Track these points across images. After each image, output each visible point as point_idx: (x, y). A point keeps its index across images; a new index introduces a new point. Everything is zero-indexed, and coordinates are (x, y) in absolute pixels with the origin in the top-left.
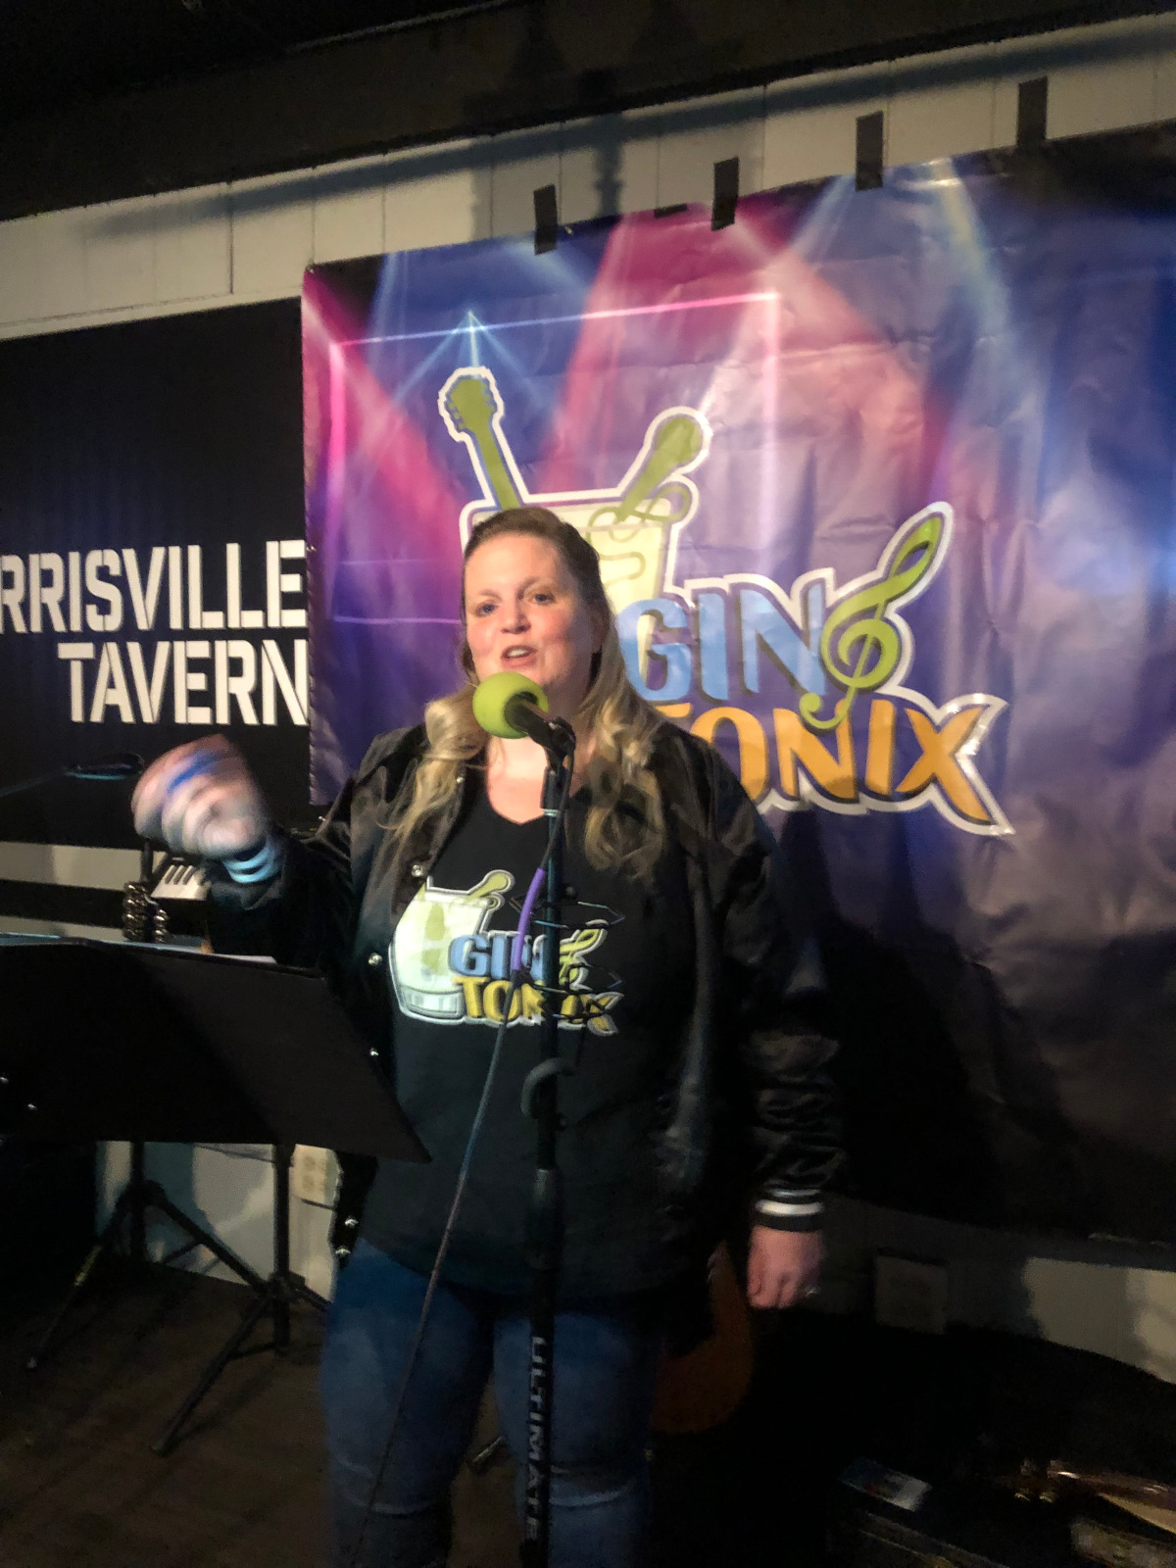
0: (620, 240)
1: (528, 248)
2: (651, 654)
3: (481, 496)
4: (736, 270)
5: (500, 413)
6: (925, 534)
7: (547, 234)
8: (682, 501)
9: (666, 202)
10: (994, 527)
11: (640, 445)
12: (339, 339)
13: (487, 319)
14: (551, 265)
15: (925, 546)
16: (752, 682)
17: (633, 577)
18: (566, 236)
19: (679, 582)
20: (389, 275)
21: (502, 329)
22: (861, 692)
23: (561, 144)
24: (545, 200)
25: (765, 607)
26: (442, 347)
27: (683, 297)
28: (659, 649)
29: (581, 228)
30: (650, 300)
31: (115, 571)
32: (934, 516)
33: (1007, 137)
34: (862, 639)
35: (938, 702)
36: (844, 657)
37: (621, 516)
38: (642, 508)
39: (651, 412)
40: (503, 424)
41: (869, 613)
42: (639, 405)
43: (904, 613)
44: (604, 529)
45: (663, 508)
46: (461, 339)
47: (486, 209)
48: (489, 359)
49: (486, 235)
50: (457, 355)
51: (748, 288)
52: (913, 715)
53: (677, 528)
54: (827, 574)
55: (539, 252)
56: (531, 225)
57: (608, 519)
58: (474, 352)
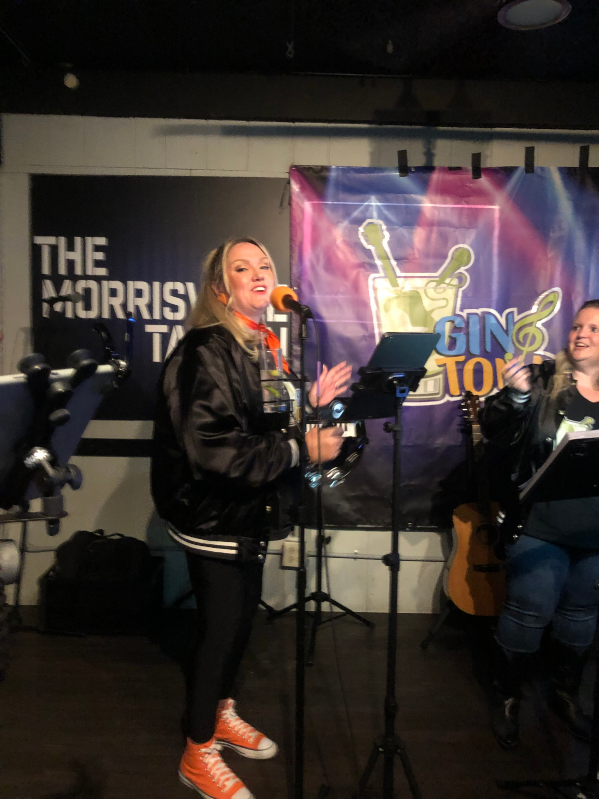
0: (435, 176)
1: (397, 174)
2: (450, 337)
3: (378, 272)
4: (483, 195)
5: (387, 239)
6: (551, 298)
7: (404, 169)
8: (462, 280)
9: (454, 165)
11: (446, 258)
12: (309, 200)
13: (381, 200)
14: (406, 181)
15: (551, 302)
16: (489, 349)
17: (443, 307)
18: (412, 171)
19: (462, 310)
20: (333, 175)
21: (386, 205)
22: (528, 352)
23: (411, 135)
24: (403, 155)
25: (493, 321)
26: (360, 209)
27: (466, 203)
28: (454, 335)
29: (418, 169)
31: (182, 292)
32: (554, 292)
34: (528, 334)
37: (439, 283)
40: (388, 243)
41: (531, 324)
43: (544, 325)
44: (431, 289)
46: (369, 207)
47: (375, 154)
48: (382, 217)
49: (376, 165)
50: (367, 213)
53: (461, 290)
54: (516, 310)
55: (401, 176)
56: (397, 165)
57: (433, 284)
58: (375, 214)
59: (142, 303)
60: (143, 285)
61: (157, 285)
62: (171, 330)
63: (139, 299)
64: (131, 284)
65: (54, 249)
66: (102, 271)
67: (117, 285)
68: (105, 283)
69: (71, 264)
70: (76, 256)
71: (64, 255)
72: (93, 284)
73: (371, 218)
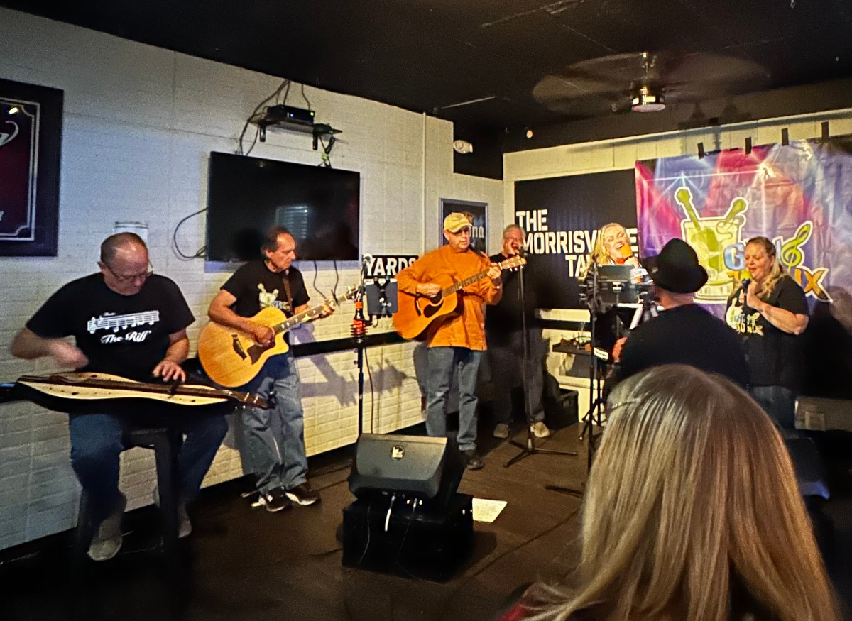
0: (721, 155)
1: (697, 157)
2: (735, 258)
3: (686, 218)
4: (752, 164)
5: (692, 198)
6: (805, 228)
7: (701, 154)
8: (741, 220)
9: (733, 147)
10: (823, 227)
11: (729, 206)
12: (646, 179)
13: (687, 174)
14: (703, 162)
15: (805, 232)
17: (729, 238)
18: (707, 155)
19: (742, 239)
20: (659, 164)
21: (691, 177)
22: (792, 267)
23: (704, 132)
24: (700, 146)
26: (675, 182)
27: (739, 171)
28: (738, 256)
29: (710, 153)
30: (730, 171)
31: (582, 237)
32: (807, 225)
33: (819, 135)
34: (791, 254)
35: (812, 270)
36: (787, 258)
37: (725, 223)
38: (731, 221)
39: (732, 198)
40: (692, 200)
41: (793, 247)
42: (728, 197)
43: (801, 247)
44: (721, 227)
45: (737, 221)
46: (680, 180)
47: (684, 148)
48: (688, 184)
49: (684, 154)
50: (679, 184)
51: (756, 169)
52: (805, 273)
53: (741, 227)
54: (781, 238)
55: (700, 158)
56: (697, 152)
57: (722, 224)
58: (684, 183)
59: (564, 243)
60: (564, 234)
61: (570, 233)
62: (577, 258)
63: (562, 242)
64: (558, 233)
65: (524, 218)
66: (545, 228)
67: (552, 234)
68: (547, 234)
69: (532, 225)
70: (534, 221)
71: (528, 221)
72: (541, 235)
73: (682, 186)
